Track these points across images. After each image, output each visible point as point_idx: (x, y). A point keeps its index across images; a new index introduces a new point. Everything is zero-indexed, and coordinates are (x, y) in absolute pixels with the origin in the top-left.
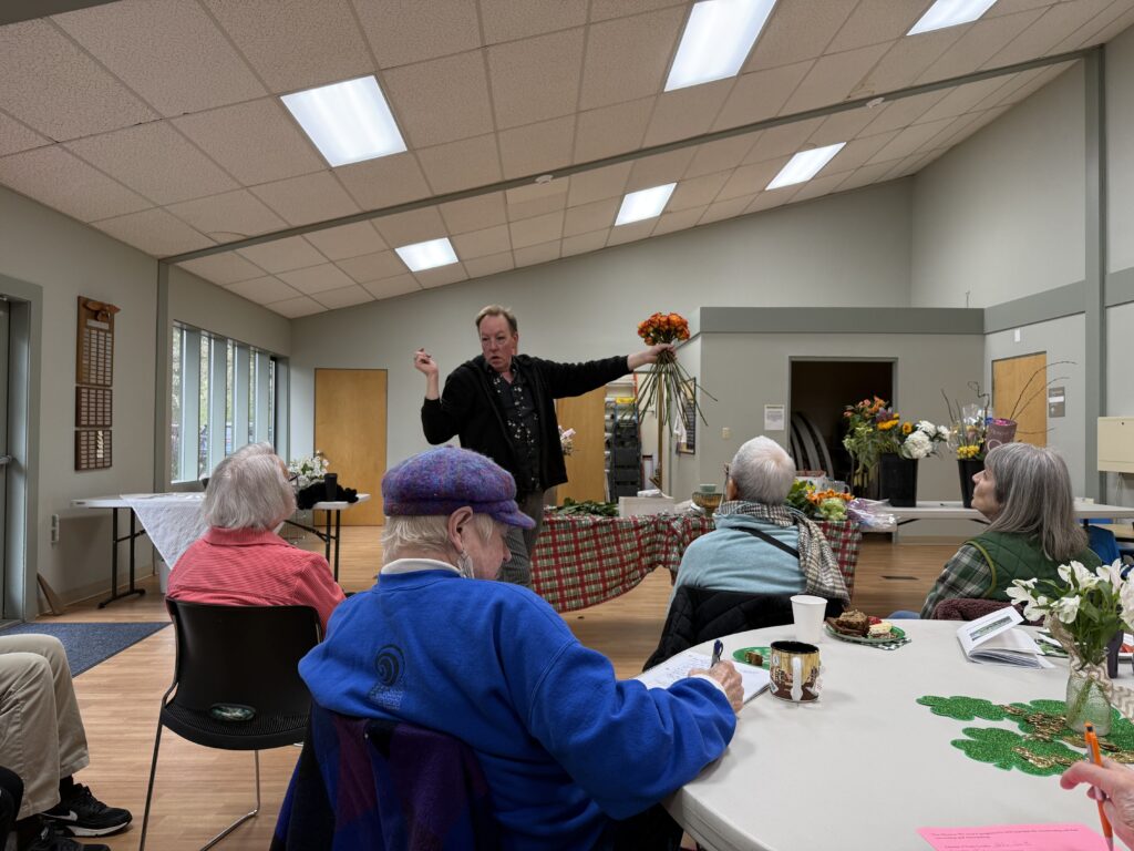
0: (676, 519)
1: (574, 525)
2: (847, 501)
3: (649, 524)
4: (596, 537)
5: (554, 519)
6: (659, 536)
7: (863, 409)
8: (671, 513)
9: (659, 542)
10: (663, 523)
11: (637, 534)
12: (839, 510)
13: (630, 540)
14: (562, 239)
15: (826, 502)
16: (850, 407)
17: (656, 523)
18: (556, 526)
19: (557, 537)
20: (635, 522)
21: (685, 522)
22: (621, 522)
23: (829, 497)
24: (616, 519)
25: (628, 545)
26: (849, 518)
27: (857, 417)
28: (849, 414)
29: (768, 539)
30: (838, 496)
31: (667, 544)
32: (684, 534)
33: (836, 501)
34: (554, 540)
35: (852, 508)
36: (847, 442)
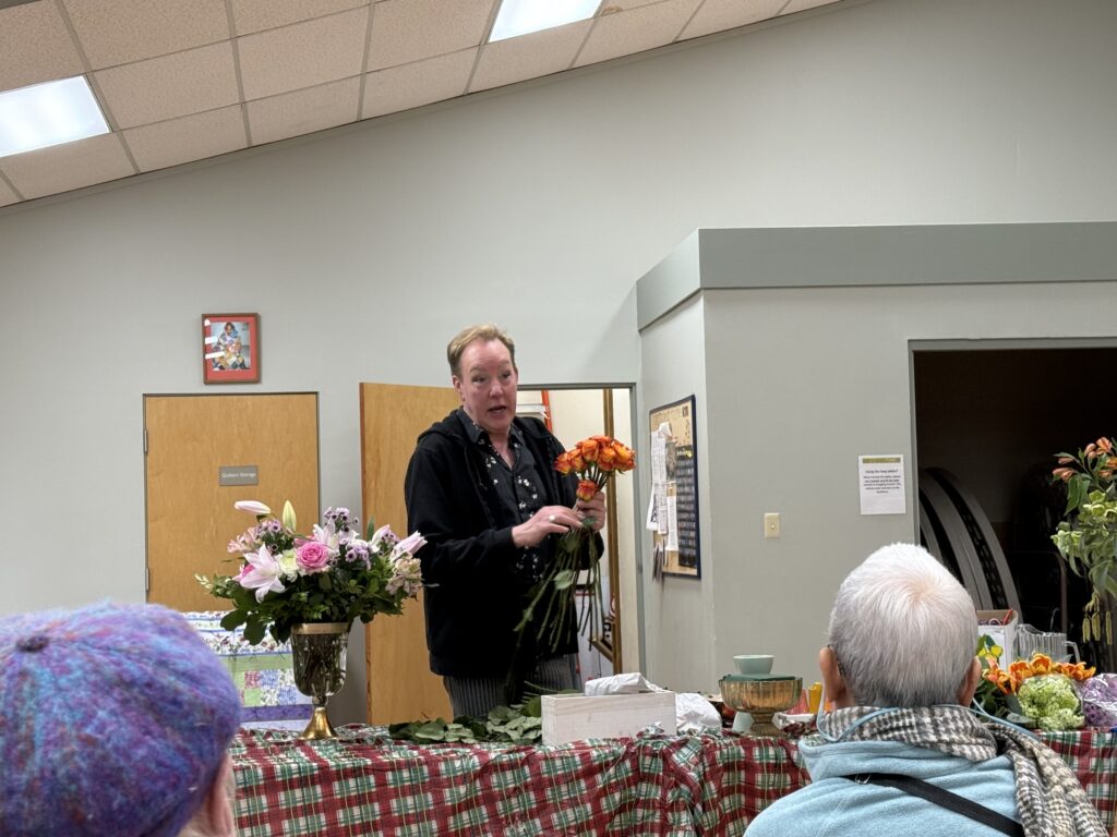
0: (683, 743)
1: (435, 773)
2: (1079, 681)
3: (618, 761)
4: (489, 799)
5: (384, 759)
6: (644, 787)
7: (1095, 461)
8: (670, 731)
9: (647, 804)
10: (654, 755)
11: (591, 786)
12: (1064, 704)
13: (574, 803)
14: (364, 74)
15: (1030, 686)
16: (1066, 457)
17: (632, 755)
18: (390, 776)
19: (394, 803)
20: (585, 757)
21: (706, 752)
22: (548, 758)
23: (1038, 674)
24: (538, 751)
25: (570, 814)
26: (1088, 721)
27: (1084, 481)
28: (1065, 473)
29: (943, 798)
30: (1058, 670)
31: (665, 808)
32: (704, 778)
33: (1056, 684)
34: (386, 811)
35: (1094, 697)
36: (1065, 539)
